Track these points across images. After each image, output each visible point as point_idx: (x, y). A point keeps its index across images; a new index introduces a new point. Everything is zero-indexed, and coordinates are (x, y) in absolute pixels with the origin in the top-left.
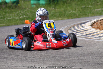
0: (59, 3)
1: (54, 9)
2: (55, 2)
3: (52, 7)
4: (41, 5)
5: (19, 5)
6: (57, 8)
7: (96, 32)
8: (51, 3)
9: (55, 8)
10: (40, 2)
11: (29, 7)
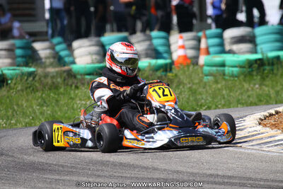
0: (275, 71)
1: (257, 86)
2: (264, 70)
3: (253, 82)
4: (227, 78)
5: (170, 74)
6: (266, 86)
7: (259, 134)
8: (254, 73)
9: (260, 85)
10: (226, 68)
11: (196, 81)
